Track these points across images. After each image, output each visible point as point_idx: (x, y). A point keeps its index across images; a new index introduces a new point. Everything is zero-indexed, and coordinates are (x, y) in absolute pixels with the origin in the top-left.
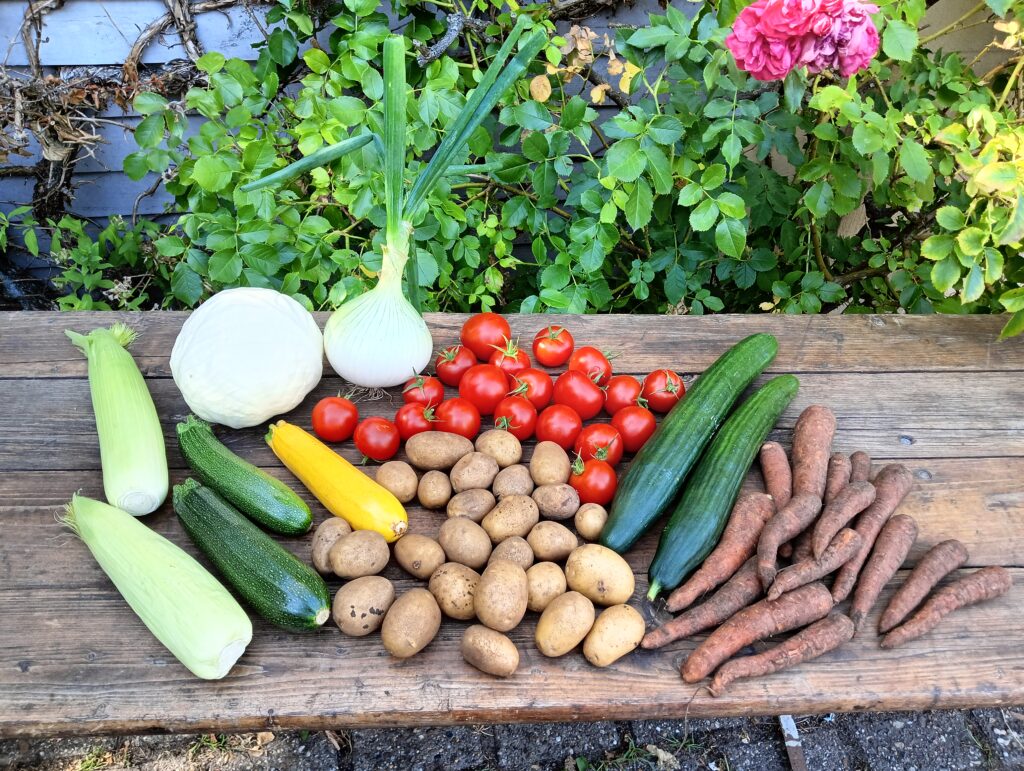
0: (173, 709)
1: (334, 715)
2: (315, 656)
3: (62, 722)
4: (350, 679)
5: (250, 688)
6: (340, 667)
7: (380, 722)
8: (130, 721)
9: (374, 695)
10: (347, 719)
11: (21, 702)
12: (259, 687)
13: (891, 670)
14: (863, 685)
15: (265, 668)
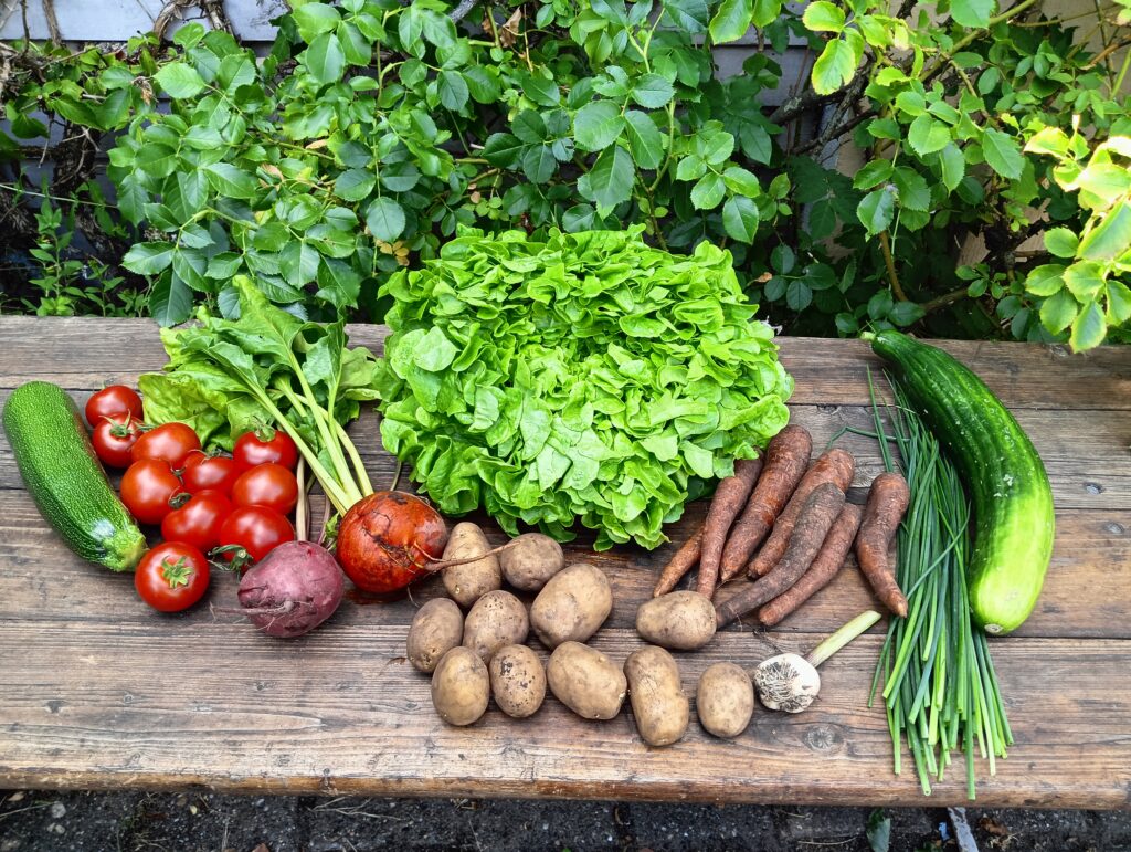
0: (215, 763)
1: (399, 780)
2: (380, 710)
3: (91, 772)
4: (418, 738)
5: (305, 743)
6: (409, 724)
7: (452, 790)
8: (166, 774)
9: (446, 758)
10: (414, 785)
11: (48, 746)
12: (315, 742)
13: (1072, 758)
14: (1037, 774)
15: (323, 721)
